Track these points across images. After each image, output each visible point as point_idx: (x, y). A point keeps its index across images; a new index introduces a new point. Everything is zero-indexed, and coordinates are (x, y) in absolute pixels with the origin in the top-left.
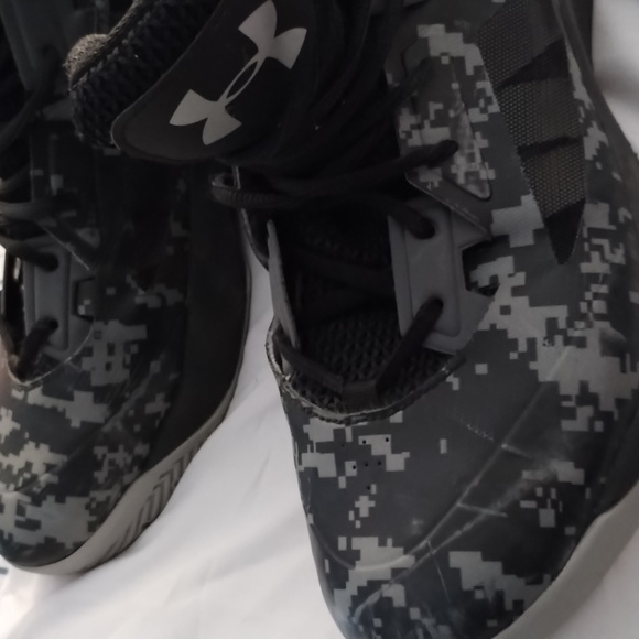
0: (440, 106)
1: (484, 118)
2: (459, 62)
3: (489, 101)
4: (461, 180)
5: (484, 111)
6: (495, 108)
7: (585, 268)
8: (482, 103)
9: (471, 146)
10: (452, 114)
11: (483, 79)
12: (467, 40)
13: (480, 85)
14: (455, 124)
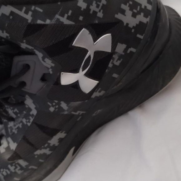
0: (18, 111)
1: (25, 123)
2: (30, 110)
3: (29, 122)
4: (9, 126)
5: (27, 122)
6: (29, 124)
7: (9, 166)
8: (28, 120)
9: (17, 124)
10: (19, 115)
11: (32, 118)
12: (36, 108)
13: (30, 117)
14: (18, 117)
